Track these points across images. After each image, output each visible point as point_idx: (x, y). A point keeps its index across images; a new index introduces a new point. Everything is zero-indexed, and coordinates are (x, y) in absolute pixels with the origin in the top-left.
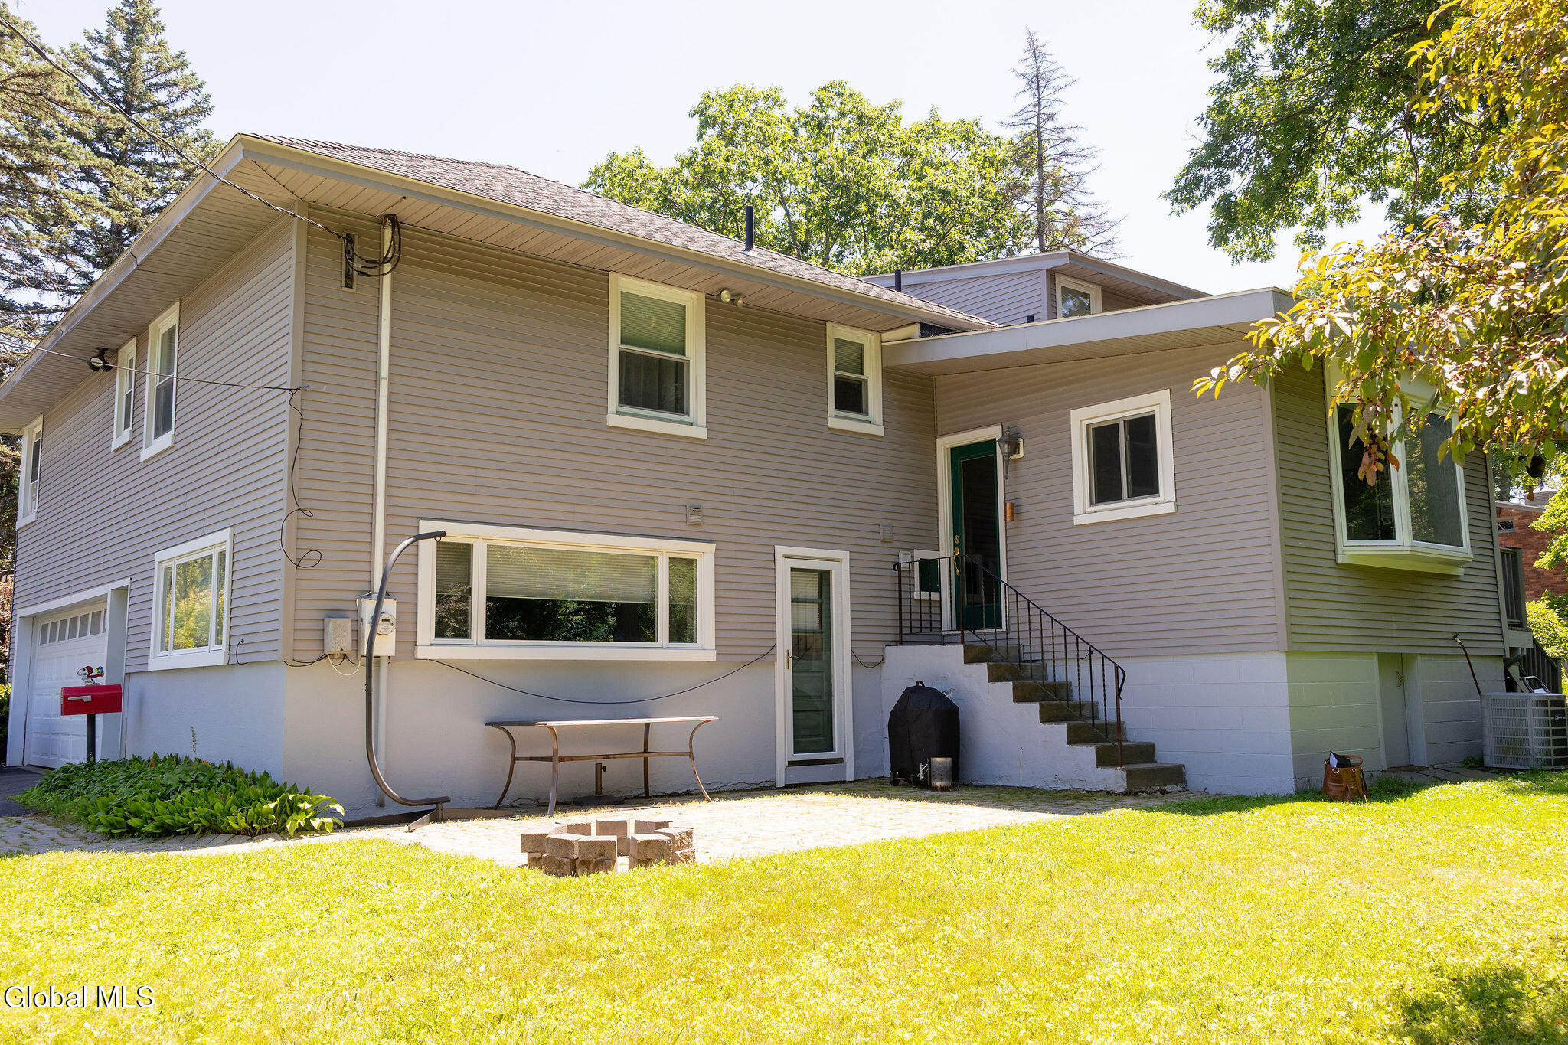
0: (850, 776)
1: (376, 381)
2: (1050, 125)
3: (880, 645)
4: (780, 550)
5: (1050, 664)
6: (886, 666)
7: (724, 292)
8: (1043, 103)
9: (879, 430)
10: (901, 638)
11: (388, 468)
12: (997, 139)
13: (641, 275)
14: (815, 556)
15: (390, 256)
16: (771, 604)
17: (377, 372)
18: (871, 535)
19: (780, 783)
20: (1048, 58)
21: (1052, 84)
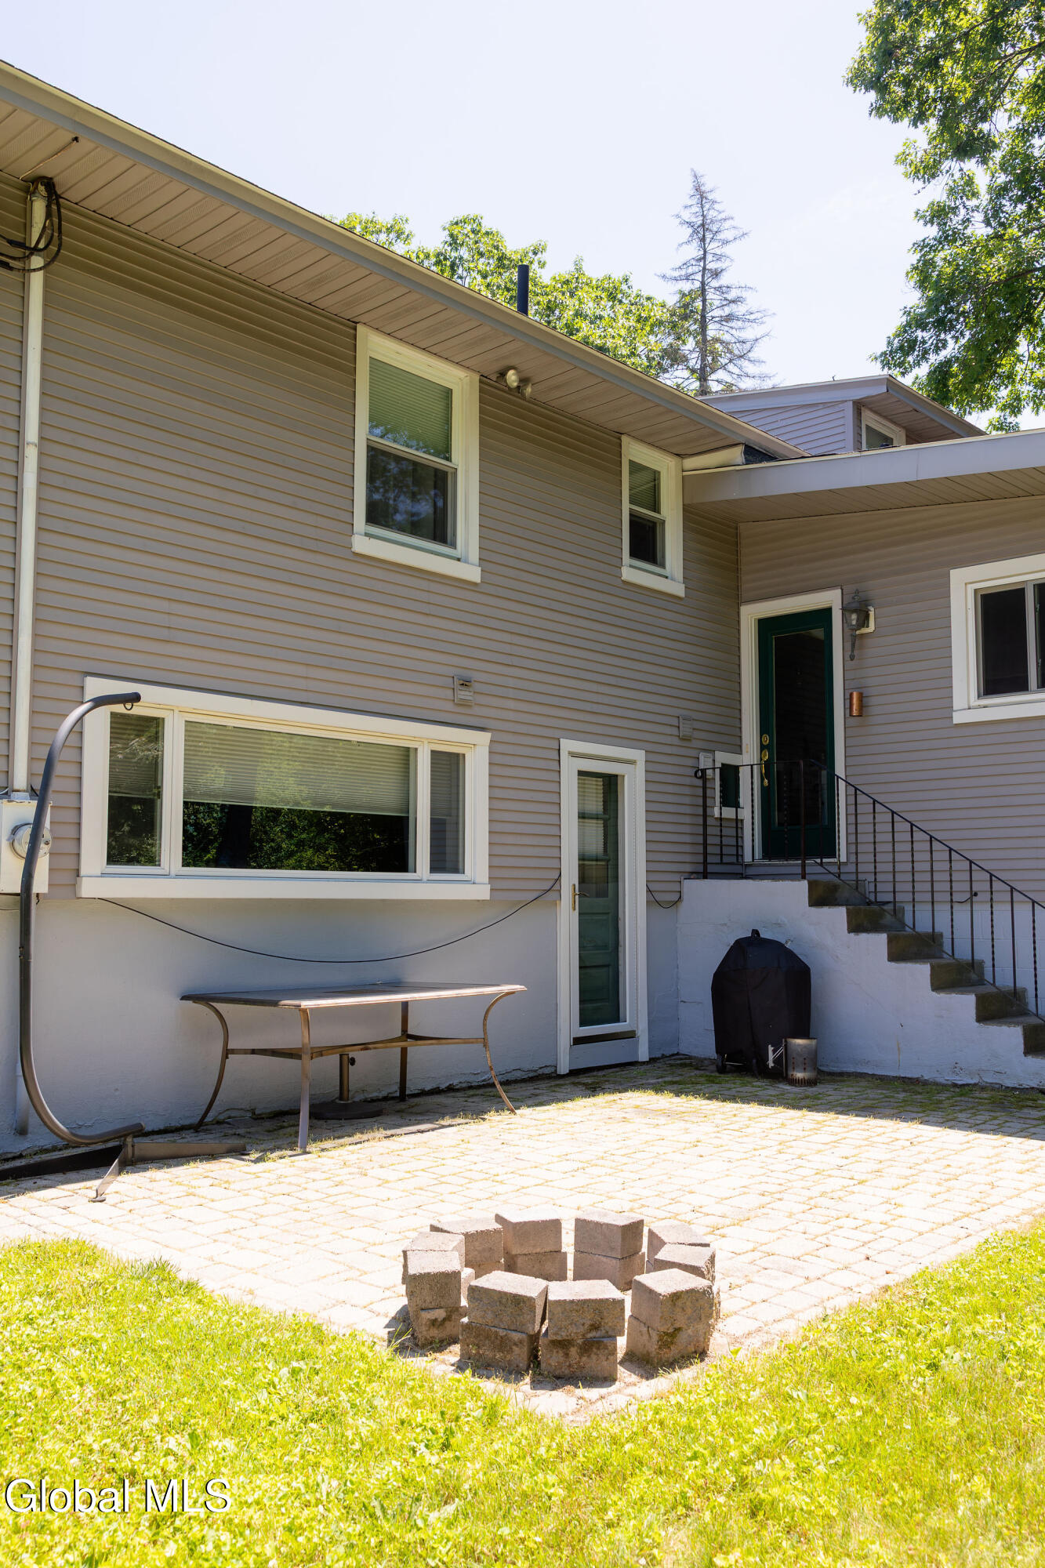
0: (643, 1055)
1: (19, 448)
2: (715, 283)
3: (676, 877)
4: (568, 745)
5: (908, 908)
6: (684, 906)
7: (511, 372)
8: (709, 258)
9: (679, 590)
10: (705, 868)
11: (37, 590)
12: (649, 299)
13: (399, 334)
14: (605, 755)
15: (41, 246)
16: (553, 820)
17: (19, 433)
18: (668, 730)
19: (563, 1069)
20: (716, 206)
21: (720, 236)
